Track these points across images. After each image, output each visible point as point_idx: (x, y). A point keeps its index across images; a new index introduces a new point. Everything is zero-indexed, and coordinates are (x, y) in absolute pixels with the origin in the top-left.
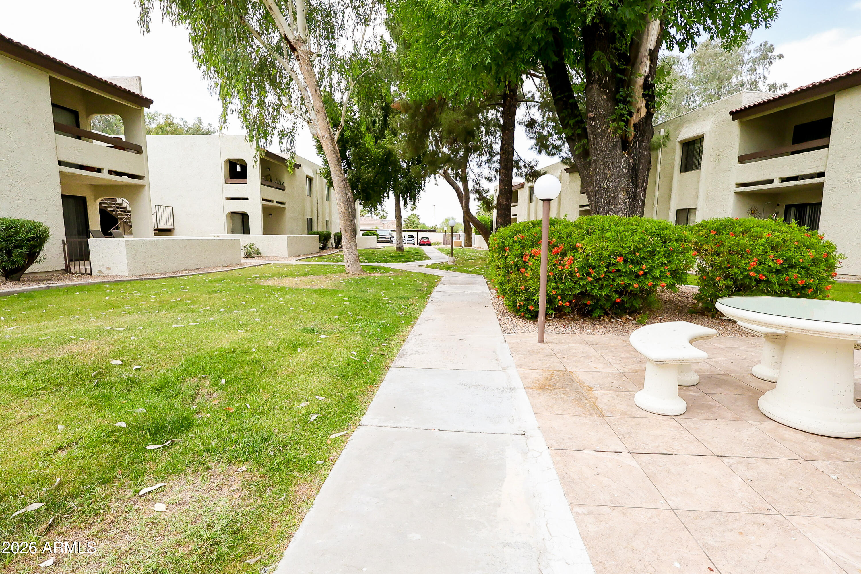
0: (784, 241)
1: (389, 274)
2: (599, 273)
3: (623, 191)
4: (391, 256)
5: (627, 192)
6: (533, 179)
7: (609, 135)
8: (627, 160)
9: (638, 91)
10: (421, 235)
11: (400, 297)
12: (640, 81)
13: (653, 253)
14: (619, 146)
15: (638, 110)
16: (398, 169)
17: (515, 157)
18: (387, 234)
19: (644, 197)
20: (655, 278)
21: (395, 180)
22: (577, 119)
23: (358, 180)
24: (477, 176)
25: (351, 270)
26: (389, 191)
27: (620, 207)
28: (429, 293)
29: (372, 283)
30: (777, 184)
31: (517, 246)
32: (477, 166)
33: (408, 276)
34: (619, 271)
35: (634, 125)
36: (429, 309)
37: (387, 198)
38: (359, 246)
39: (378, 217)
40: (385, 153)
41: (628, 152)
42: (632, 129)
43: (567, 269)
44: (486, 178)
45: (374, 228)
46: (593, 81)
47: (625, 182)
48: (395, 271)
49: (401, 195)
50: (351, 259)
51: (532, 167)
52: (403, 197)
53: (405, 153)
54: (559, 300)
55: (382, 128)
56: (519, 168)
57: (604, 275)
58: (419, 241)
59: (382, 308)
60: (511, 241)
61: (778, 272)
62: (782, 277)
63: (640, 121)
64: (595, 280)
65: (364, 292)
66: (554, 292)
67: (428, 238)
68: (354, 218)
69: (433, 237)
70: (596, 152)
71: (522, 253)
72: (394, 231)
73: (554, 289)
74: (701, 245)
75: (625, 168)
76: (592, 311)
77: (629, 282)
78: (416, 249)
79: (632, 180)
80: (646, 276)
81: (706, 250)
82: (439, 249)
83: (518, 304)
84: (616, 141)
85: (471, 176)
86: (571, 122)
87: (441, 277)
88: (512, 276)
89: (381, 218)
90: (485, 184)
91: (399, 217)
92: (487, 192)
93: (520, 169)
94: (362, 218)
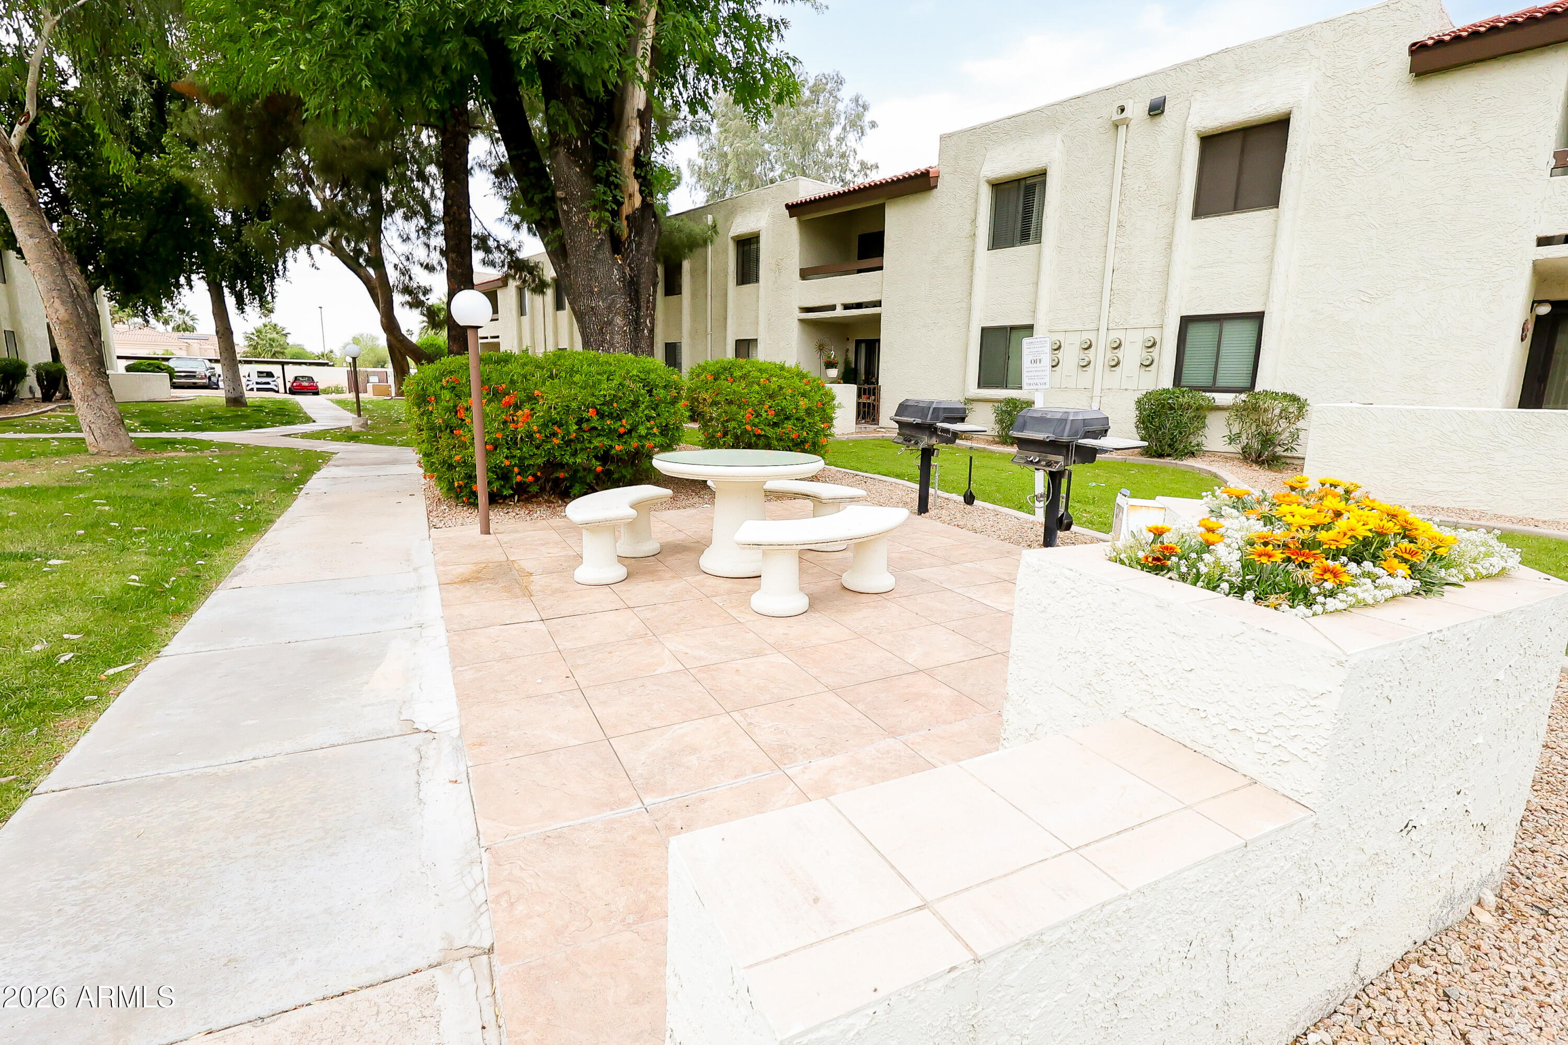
0: (781, 388)
1: (207, 452)
2: (568, 433)
3: (619, 314)
4: (211, 418)
5: (625, 315)
6: (516, 274)
7: (590, 229)
8: (621, 269)
9: (628, 169)
10: (292, 372)
11: (235, 491)
12: (629, 154)
13: (635, 404)
14: (607, 246)
15: (631, 196)
16: (209, 225)
17: (476, 229)
18: (201, 368)
19: (652, 323)
20: (641, 437)
21: (206, 249)
22: (545, 195)
23: (99, 241)
24: (403, 258)
25: (102, 445)
26: (192, 272)
27: (617, 338)
28: (302, 480)
29: (167, 470)
30: (839, 312)
31: (446, 395)
32: (400, 240)
33: (255, 454)
34: (595, 428)
35: (627, 218)
36: (301, 505)
37: (186, 288)
38: (120, 394)
39: (169, 328)
40: (168, 187)
41: (623, 256)
42: (625, 223)
43: (522, 429)
44: (422, 265)
45: (160, 353)
46: (558, 142)
47: (621, 302)
48: (223, 446)
49: (224, 284)
50: (100, 426)
51: (511, 252)
52: (232, 288)
53: (222, 193)
54: (517, 475)
55: (151, 122)
56: (488, 250)
57: (574, 434)
58: (288, 385)
59: (193, 510)
60: (438, 386)
61: (775, 425)
62: (778, 430)
63: (634, 213)
64: (565, 442)
65: (146, 487)
66: (507, 463)
67: (310, 379)
68: (97, 332)
69: (322, 377)
70: (575, 253)
71: (455, 406)
72: (217, 361)
73: (507, 458)
74: (700, 392)
75: (618, 280)
76: (571, 487)
77: (610, 443)
78: (280, 402)
79: (630, 298)
80: (631, 434)
81: (705, 400)
82: (338, 402)
83: (456, 484)
84: (601, 239)
85: (390, 259)
86: (537, 198)
87: (334, 453)
88: (442, 442)
89: (177, 329)
90: (421, 277)
91: (225, 332)
92: (426, 291)
93: (491, 253)
94: (119, 326)
